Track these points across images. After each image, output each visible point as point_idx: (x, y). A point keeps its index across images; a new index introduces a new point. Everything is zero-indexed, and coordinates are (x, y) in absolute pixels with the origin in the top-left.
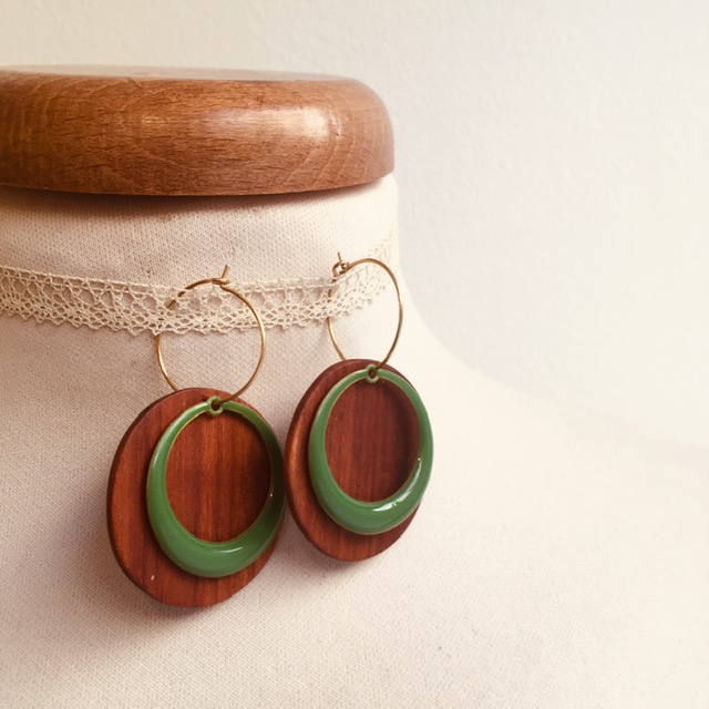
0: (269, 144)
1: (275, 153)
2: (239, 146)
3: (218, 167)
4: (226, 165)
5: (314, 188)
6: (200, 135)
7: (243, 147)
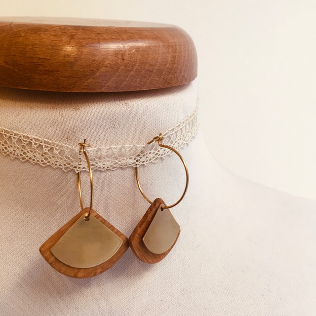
0: (71, 63)
1: (75, 68)
2: (53, 63)
3: (40, 74)
6: (31, 55)
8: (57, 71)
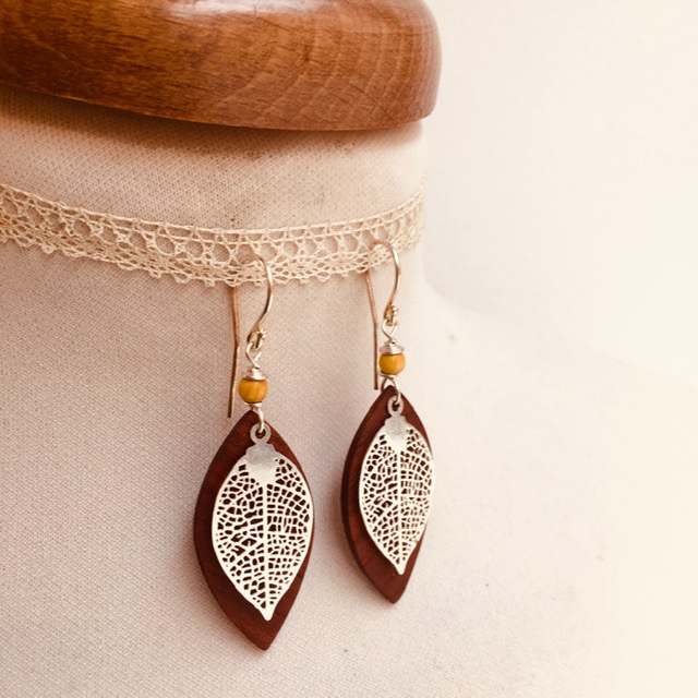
0: (194, 54)
1: (202, 69)
2: (151, 50)
3: (119, 72)
4: (130, 72)
5: (255, 123)
6: (102, 25)
7: (156, 52)
8: (161, 69)
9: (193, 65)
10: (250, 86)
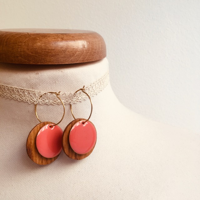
2: (56, 51)
9: (64, 53)
10: (76, 55)
